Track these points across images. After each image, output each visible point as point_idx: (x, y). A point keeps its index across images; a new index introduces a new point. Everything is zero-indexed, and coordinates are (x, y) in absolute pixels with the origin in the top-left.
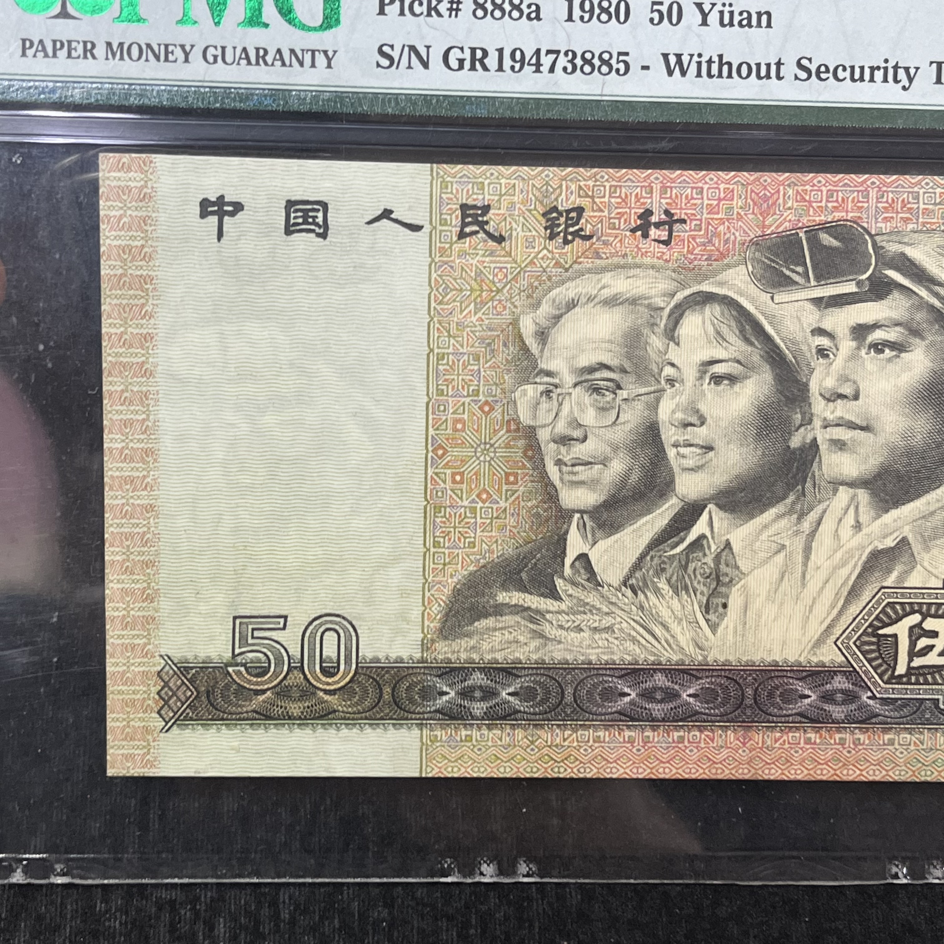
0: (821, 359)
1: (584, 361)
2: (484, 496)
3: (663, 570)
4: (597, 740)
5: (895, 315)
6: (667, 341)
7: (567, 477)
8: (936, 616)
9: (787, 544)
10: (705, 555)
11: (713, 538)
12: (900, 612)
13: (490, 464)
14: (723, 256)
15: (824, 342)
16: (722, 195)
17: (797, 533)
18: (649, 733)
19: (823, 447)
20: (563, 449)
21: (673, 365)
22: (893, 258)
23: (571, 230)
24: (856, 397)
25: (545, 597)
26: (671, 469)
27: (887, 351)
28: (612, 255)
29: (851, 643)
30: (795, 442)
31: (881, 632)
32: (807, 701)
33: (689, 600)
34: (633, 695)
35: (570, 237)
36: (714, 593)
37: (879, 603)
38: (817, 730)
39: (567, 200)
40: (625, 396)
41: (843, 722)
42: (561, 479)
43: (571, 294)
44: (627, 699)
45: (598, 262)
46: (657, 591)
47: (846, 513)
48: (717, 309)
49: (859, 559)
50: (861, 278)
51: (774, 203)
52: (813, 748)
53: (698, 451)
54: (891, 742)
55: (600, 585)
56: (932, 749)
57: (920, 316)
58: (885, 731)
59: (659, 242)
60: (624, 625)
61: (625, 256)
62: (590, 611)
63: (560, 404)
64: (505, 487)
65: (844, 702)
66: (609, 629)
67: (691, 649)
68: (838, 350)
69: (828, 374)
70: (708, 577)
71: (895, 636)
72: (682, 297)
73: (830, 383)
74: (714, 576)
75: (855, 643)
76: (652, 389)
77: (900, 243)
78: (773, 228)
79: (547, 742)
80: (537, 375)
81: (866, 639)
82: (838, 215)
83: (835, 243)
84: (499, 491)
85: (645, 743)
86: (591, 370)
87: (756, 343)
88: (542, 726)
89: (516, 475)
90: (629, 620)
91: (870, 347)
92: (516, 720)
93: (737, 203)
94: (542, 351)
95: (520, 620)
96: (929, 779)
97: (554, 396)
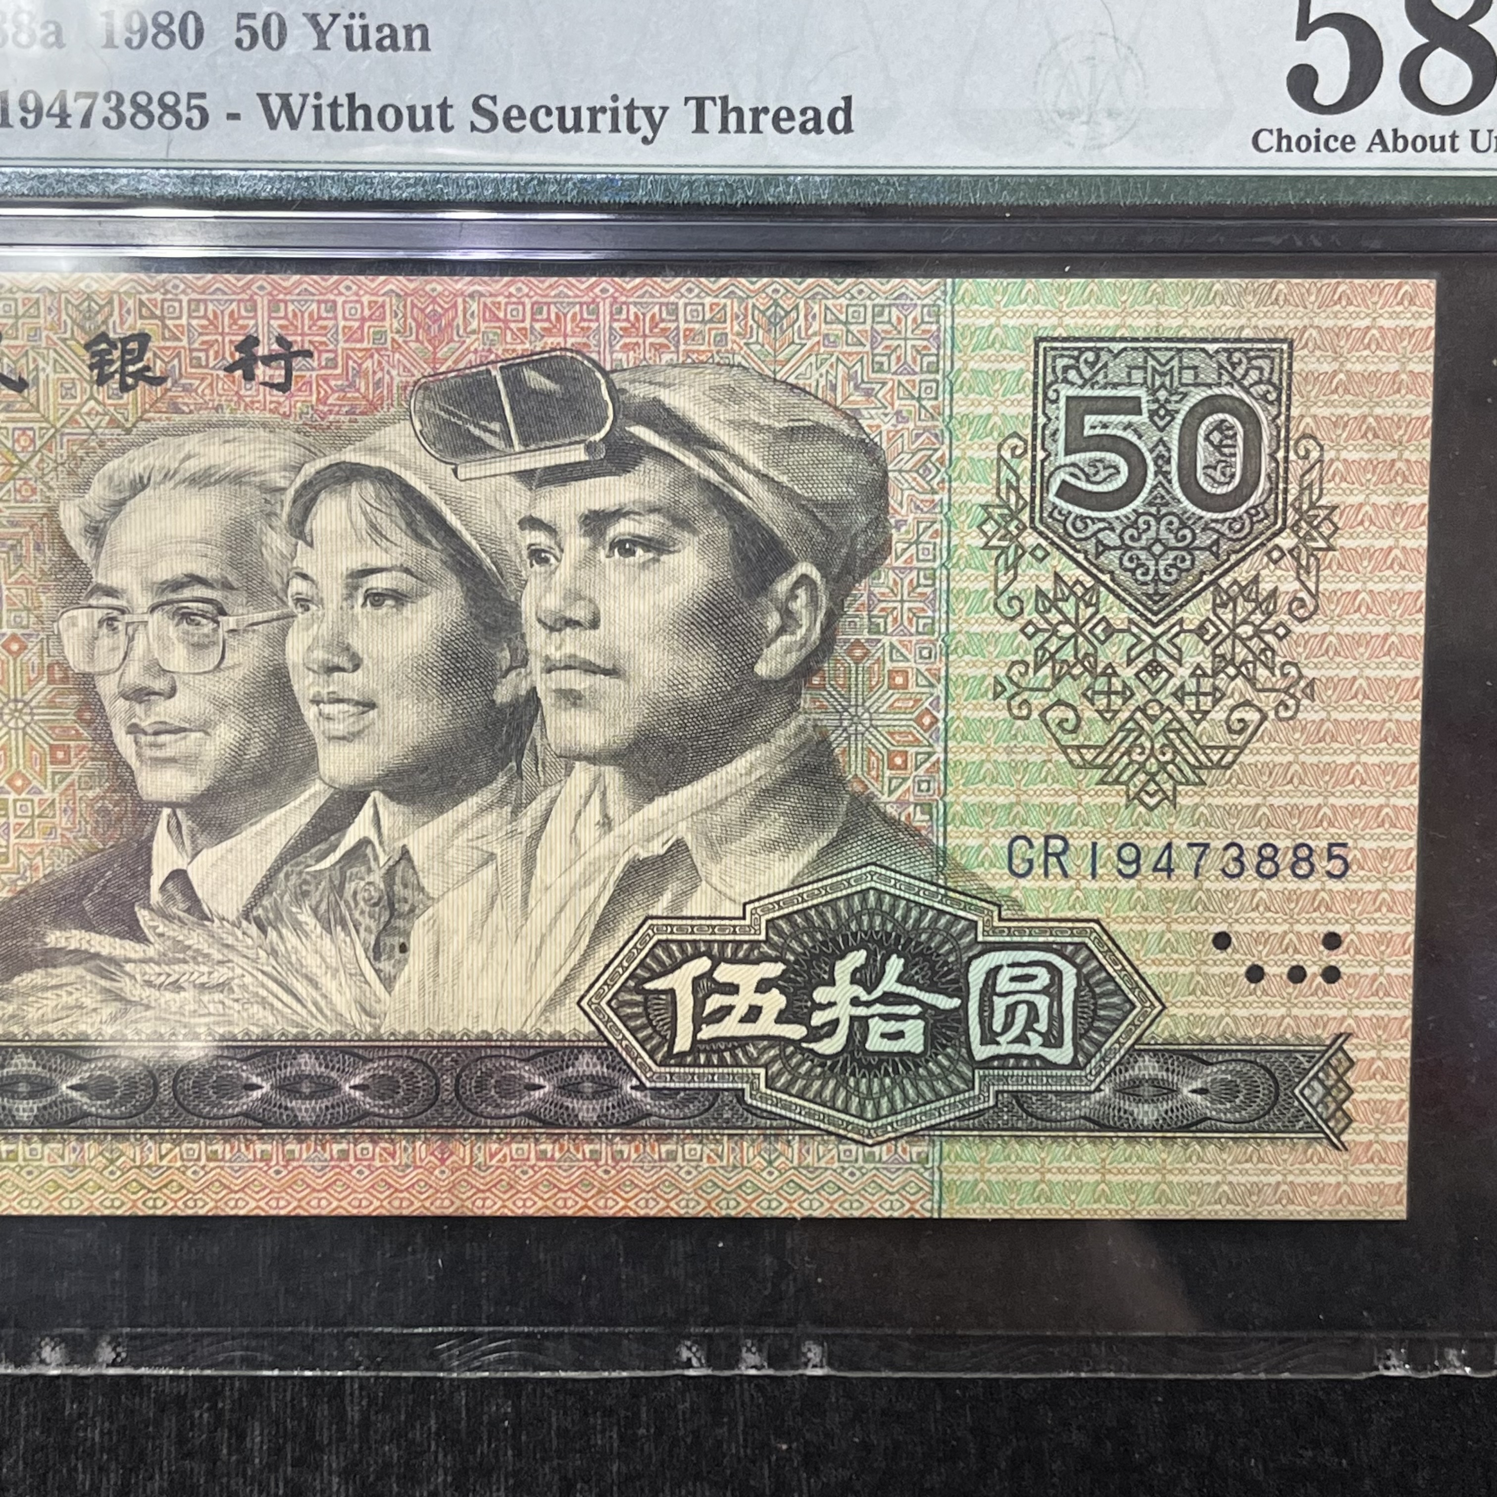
0: (536, 566)
1: (165, 572)
2: (19, 783)
3: (305, 894)
4: (212, 1157)
5: (650, 496)
6: (294, 540)
7: (148, 753)
8: (733, 961)
9: (498, 851)
10: (370, 870)
11: (381, 843)
12: (677, 954)
13: (25, 734)
14: (373, 407)
15: (540, 538)
16: (367, 313)
17: (512, 834)
18: (293, 1146)
19: (547, 701)
20: (139, 709)
21: (305, 577)
22: (641, 407)
23: (131, 369)
24: (594, 624)
25: (122, 938)
26: (311, 738)
27: (639, 551)
28: (199, 407)
29: (603, 1004)
30: (503, 694)
31: (649, 986)
32: (537, 1094)
33: (348, 939)
34: (266, 1087)
35: (130, 381)
36: (386, 929)
37: (643, 941)
38: (556, 1139)
39: (122, 323)
40: (232, 626)
41: (596, 1126)
42: (139, 755)
43: (138, 468)
44: (257, 1094)
45: (177, 417)
46: (298, 927)
47: (586, 804)
48: (370, 489)
49: (610, 874)
50: (592, 439)
51: (449, 324)
52: (550, 1167)
53: (352, 709)
54: (672, 1156)
55: (208, 919)
56: (735, 1167)
57: (689, 497)
58: (662, 1139)
59: (272, 386)
60: (248, 979)
61: (218, 408)
62: (194, 958)
63: (131, 639)
64: (50, 769)
65: (596, 1095)
66: (223, 986)
67: (354, 1016)
68: (562, 551)
69: (548, 589)
70: (376, 905)
71: (671, 992)
72: (313, 471)
73: (552, 602)
74: (385, 902)
75: (609, 1003)
76: (275, 614)
77: (651, 383)
78: (449, 363)
79: (134, 1160)
80: (91, 594)
81: (628, 997)
82: (551, 341)
83: (548, 385)
84: (42, 773)
85: (288, 1161)
86: (177, 585)
87: (434, 541)
88: (125, 1137)
89: (67, 750)
90: (255, 972)
91: (612, 546)
92: (85, 1128)
93: (391, 324)
94: (97, 556)
95: (84, 973)
96: (733, 1213)
97: (121, 627)
